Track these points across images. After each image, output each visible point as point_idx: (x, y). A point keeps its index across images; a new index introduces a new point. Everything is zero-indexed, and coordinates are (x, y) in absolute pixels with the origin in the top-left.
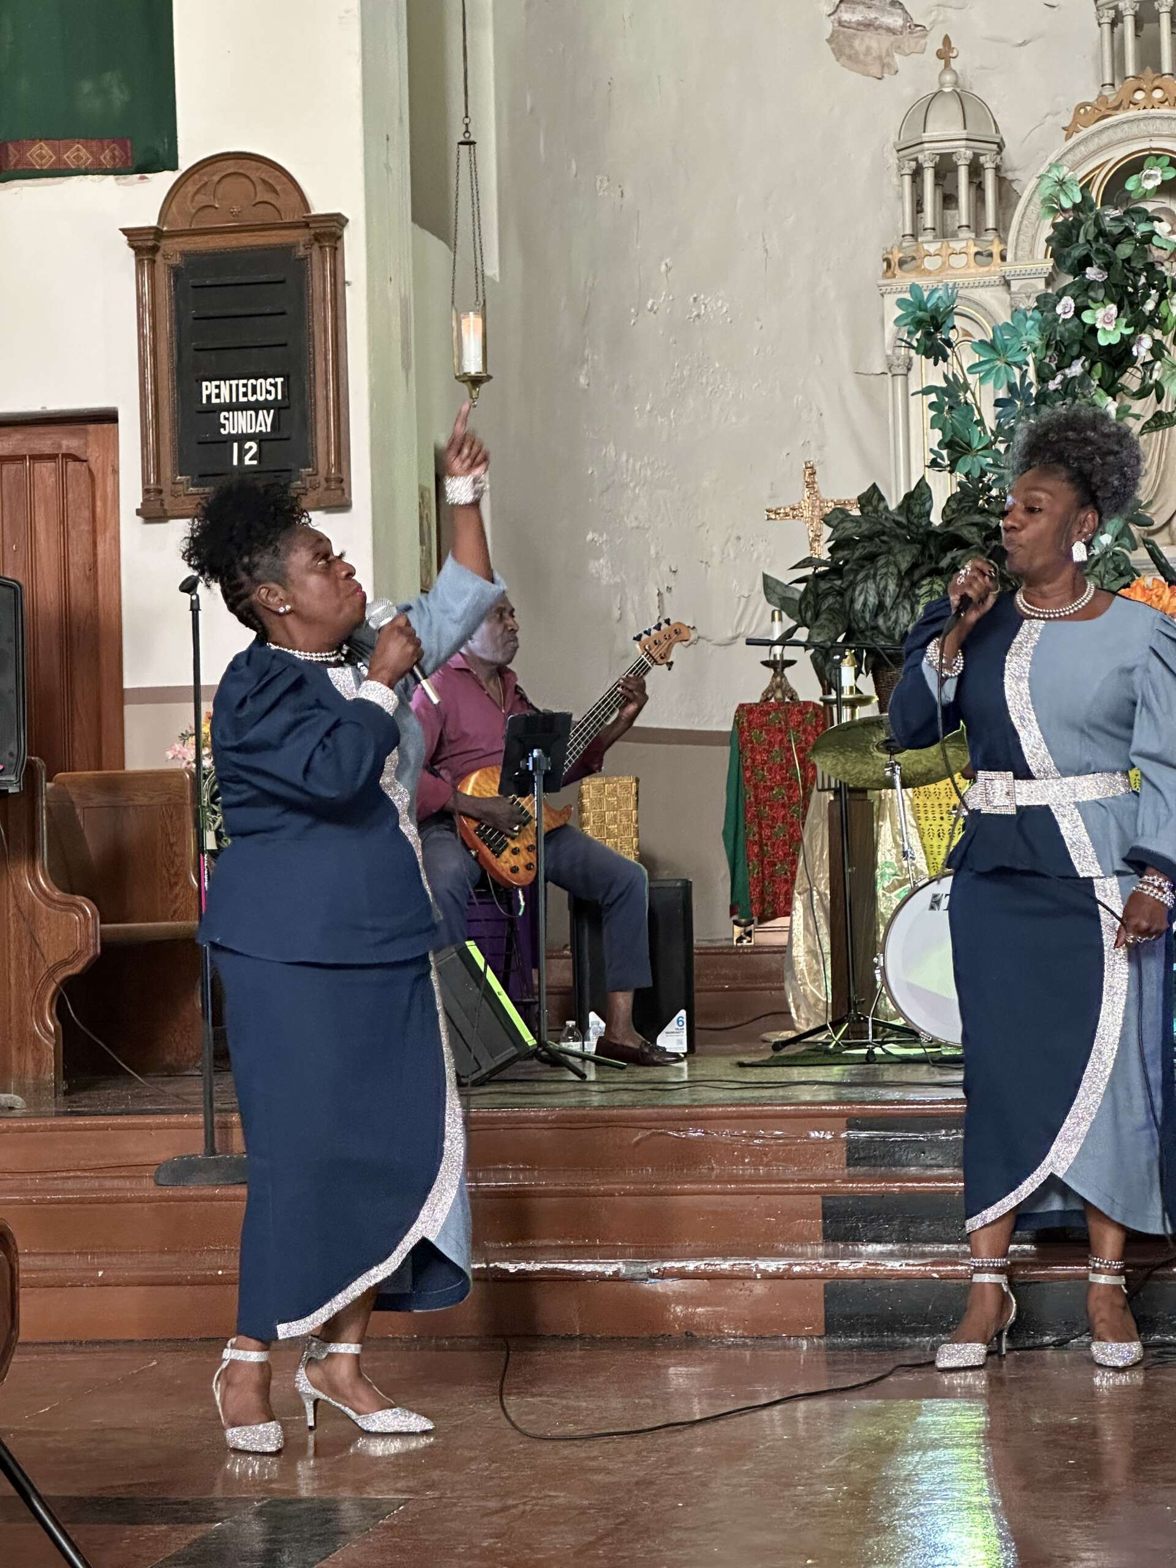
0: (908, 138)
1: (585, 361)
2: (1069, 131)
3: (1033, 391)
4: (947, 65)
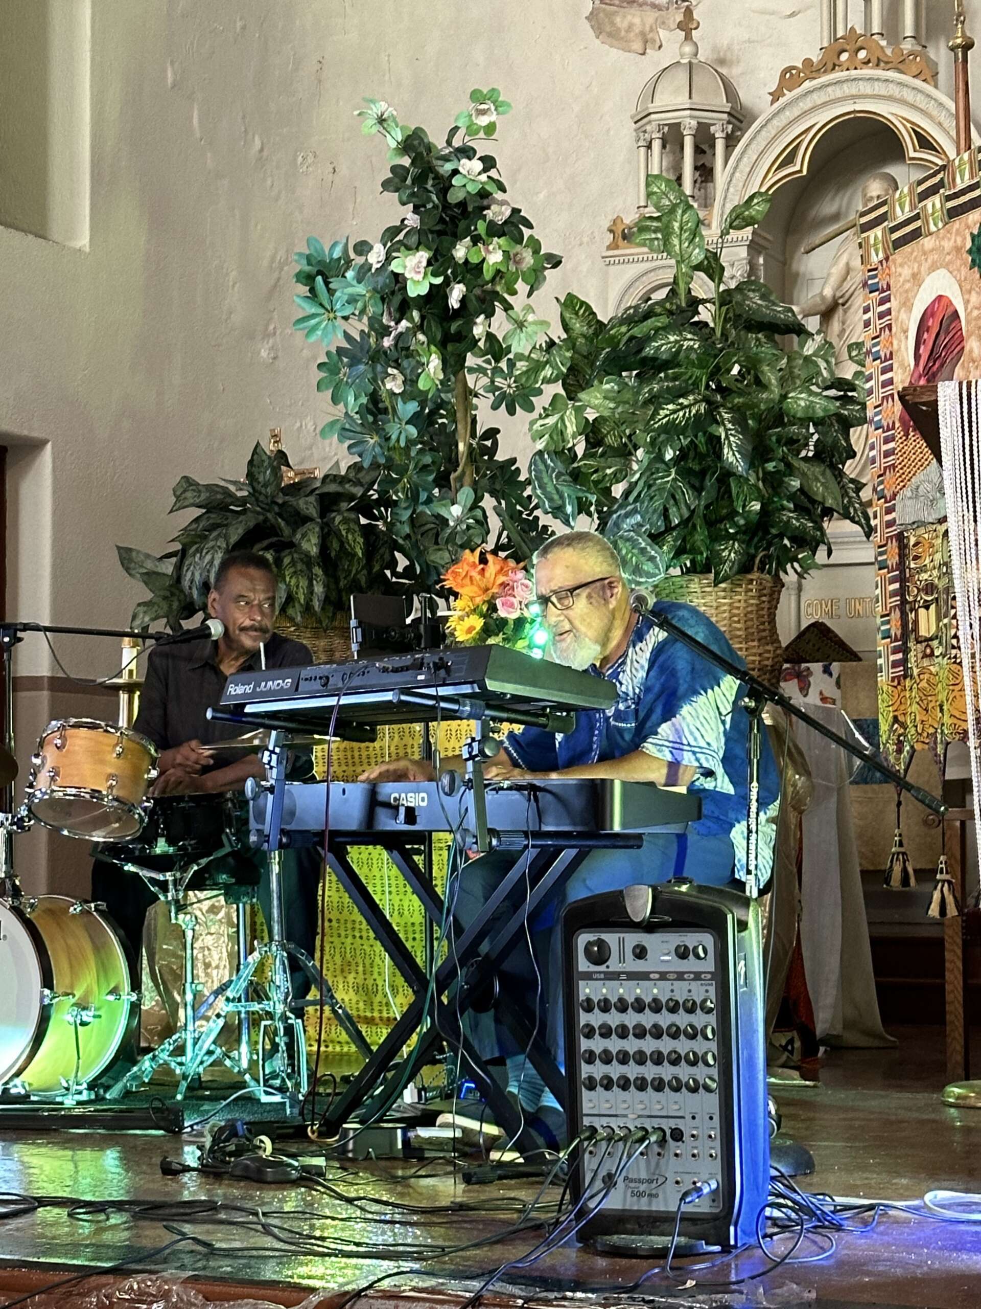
0: (638, 110)
2: (775, 96)
4: (687, 37)
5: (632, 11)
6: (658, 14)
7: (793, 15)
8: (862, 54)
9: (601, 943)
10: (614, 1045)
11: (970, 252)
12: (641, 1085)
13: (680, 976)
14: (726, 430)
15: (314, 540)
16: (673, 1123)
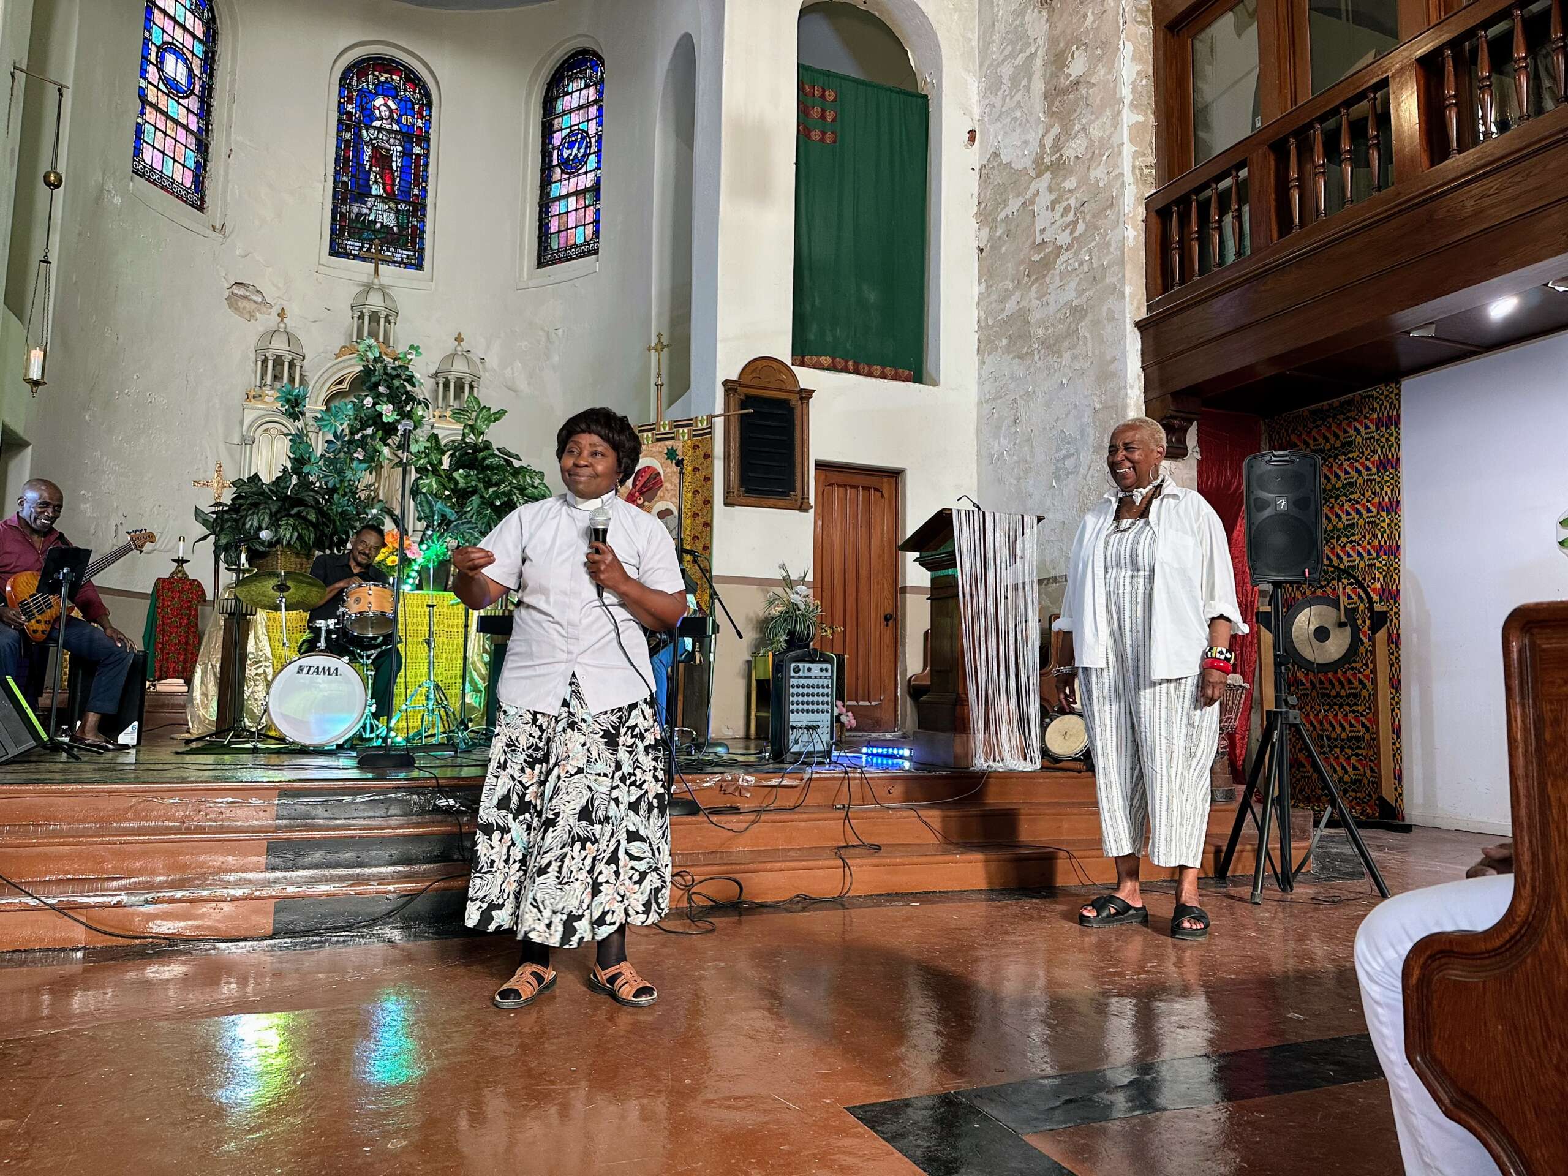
0: (262, 345)
1: (89, 409)
2: (337, 356)
3: (346, 439)
4: (282, 320)
5: (245, 301)
6: (256, 305)
7: (313, 322)
9: (798, 667)
10: (800, 699)
11: (666, 454)
12: (808, 711)
13: (821, 677)
16: (817, 723)
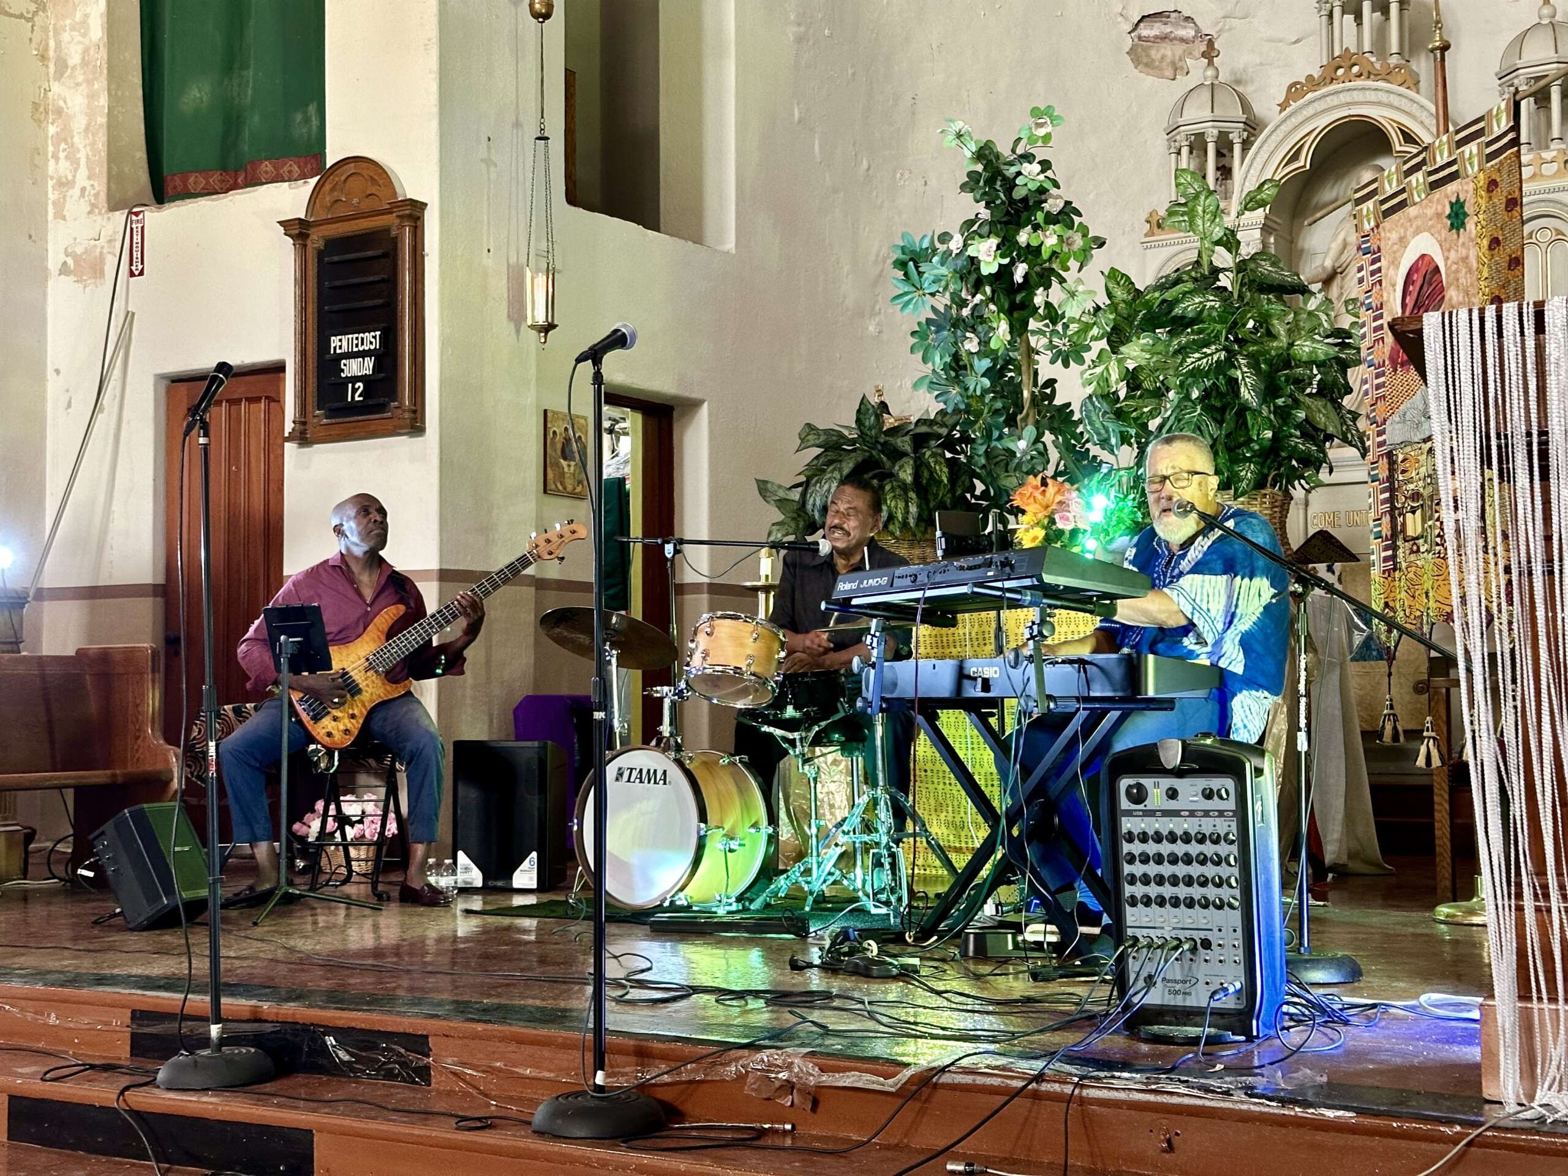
0: (1171, 125)
2: (1283, 107)
3: (951, 319)
4: (1210, 63)
5: (1164, 45)
6: (1184, 46)
7: (1295, 42)
8: (1355, 69)
9: (1139, 786)
10: (1152, 869)
11: (1449, 217)
12: (1175, 902)
13: (1206, 813)
14: (1243, 373)
15: (909, 471)
16: (1203, 934)
